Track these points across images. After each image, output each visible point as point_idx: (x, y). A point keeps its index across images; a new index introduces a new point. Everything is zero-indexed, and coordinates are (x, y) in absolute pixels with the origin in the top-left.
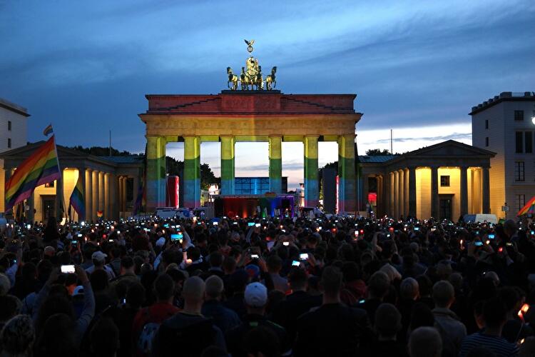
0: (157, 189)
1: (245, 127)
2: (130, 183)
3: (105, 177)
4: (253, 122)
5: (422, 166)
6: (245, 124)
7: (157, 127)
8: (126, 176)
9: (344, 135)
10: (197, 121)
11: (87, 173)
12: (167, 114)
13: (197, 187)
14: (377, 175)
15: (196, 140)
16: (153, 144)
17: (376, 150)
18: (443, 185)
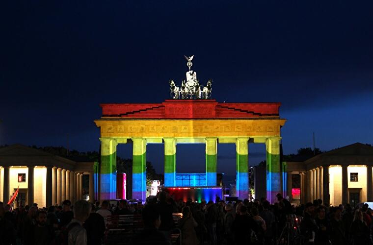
0: (109, 184)
1: (185, 131)
2: (85, 179)
3: (66, 173)
4: (192, 127)
5: (335, 164)
6: (185, 128)
7: (110, 131)
8: (82, 173)
9: (270, 138)
10: (144, 126)
11: (53, 170)
12: (118, 119)
13: (144, 182)
14: (300, 173)
15: (143, 141)
16: (106, 145)
17: (307, 149)
18: (352, 180)
